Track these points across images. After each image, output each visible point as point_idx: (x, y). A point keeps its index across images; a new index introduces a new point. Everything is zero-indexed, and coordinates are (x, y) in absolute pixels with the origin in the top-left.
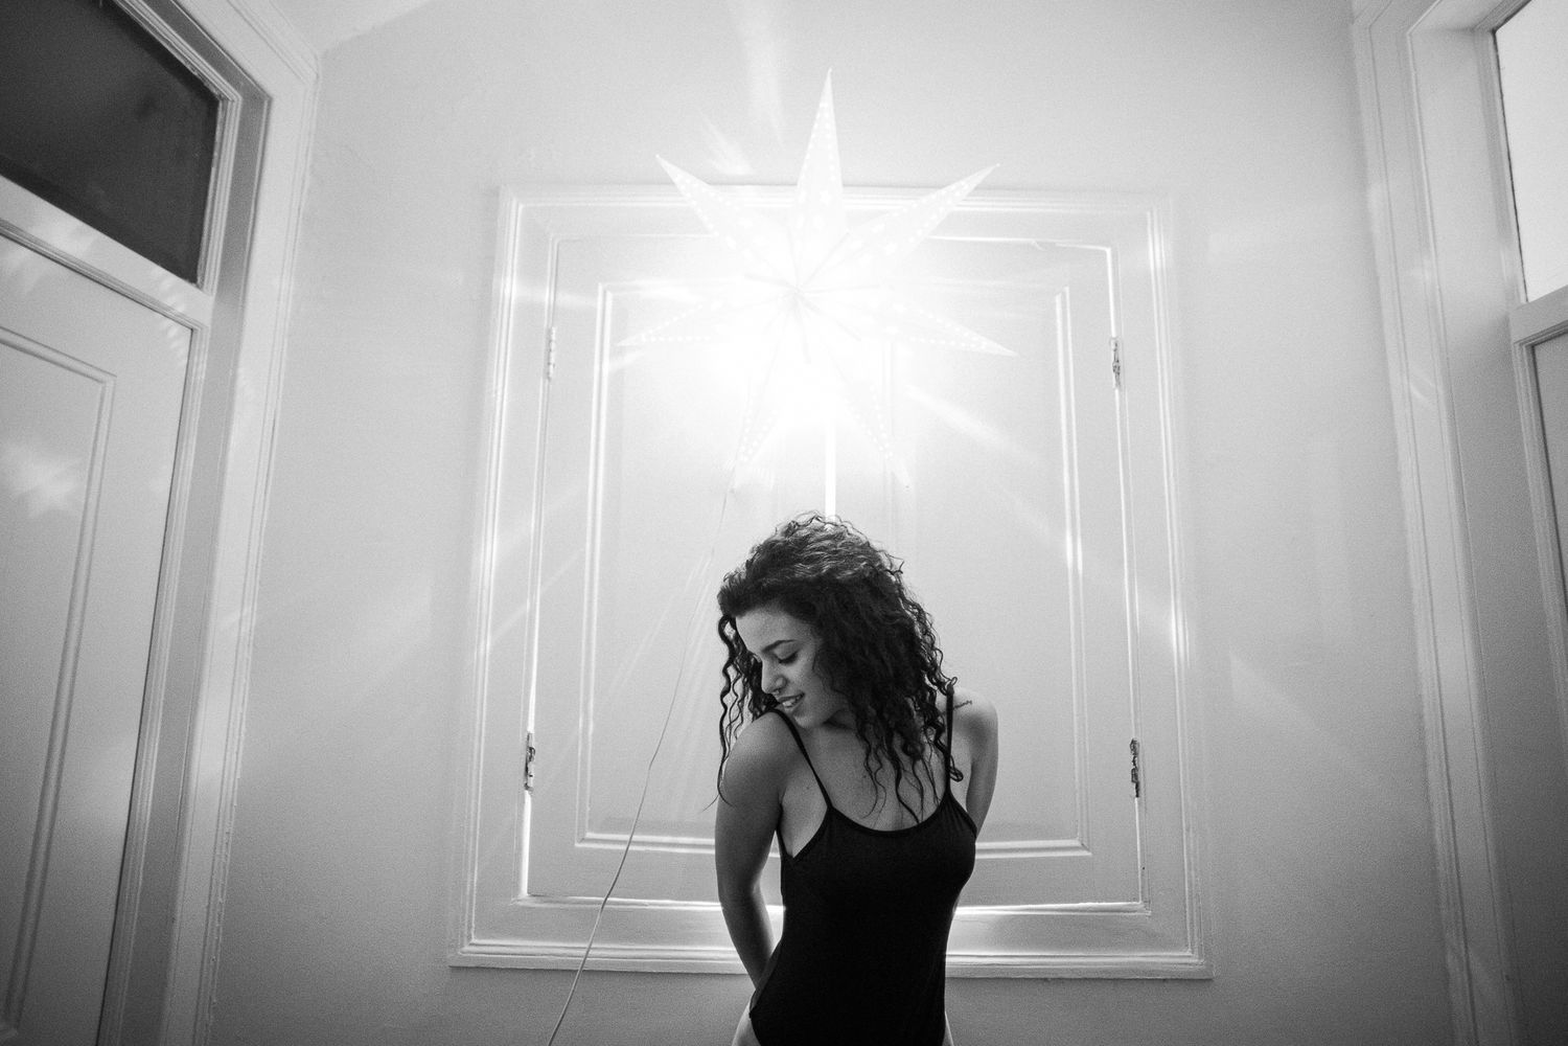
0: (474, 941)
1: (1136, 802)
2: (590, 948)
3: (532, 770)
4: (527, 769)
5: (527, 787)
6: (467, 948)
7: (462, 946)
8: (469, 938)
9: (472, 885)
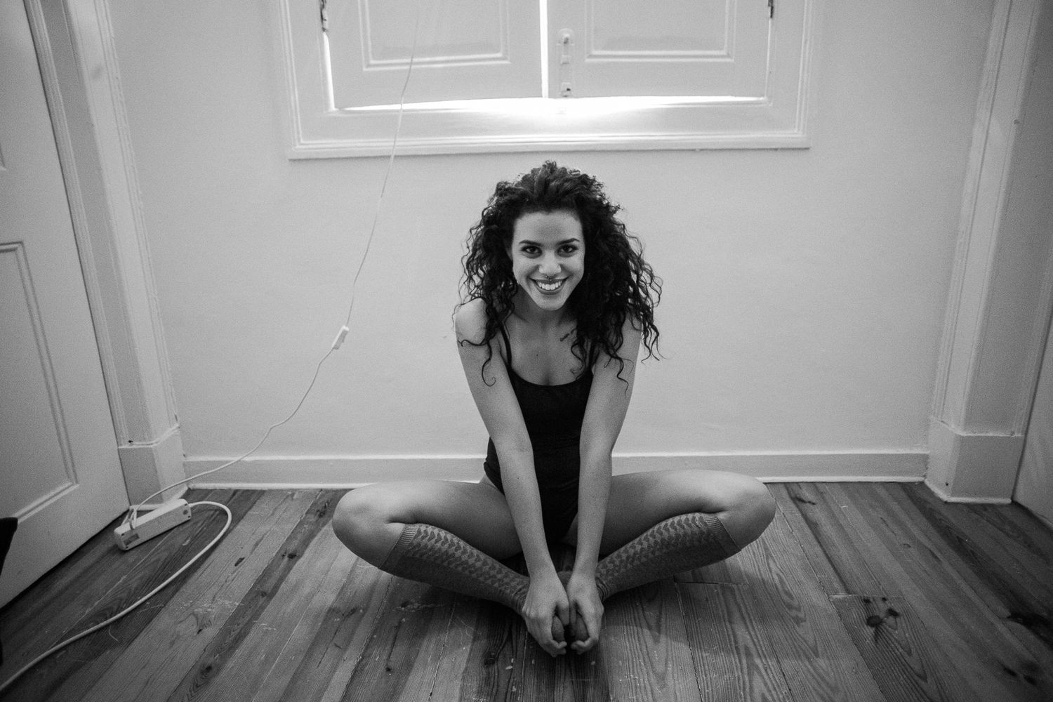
0: (302, 141)
1: (770, 22)
2: (395, 142)
3: (326, 16)
4: (322, 16)
5: (324, 30)
6: (298, 147)
7: (295, 145)
8: (299, 140)
9: (295, 101)
